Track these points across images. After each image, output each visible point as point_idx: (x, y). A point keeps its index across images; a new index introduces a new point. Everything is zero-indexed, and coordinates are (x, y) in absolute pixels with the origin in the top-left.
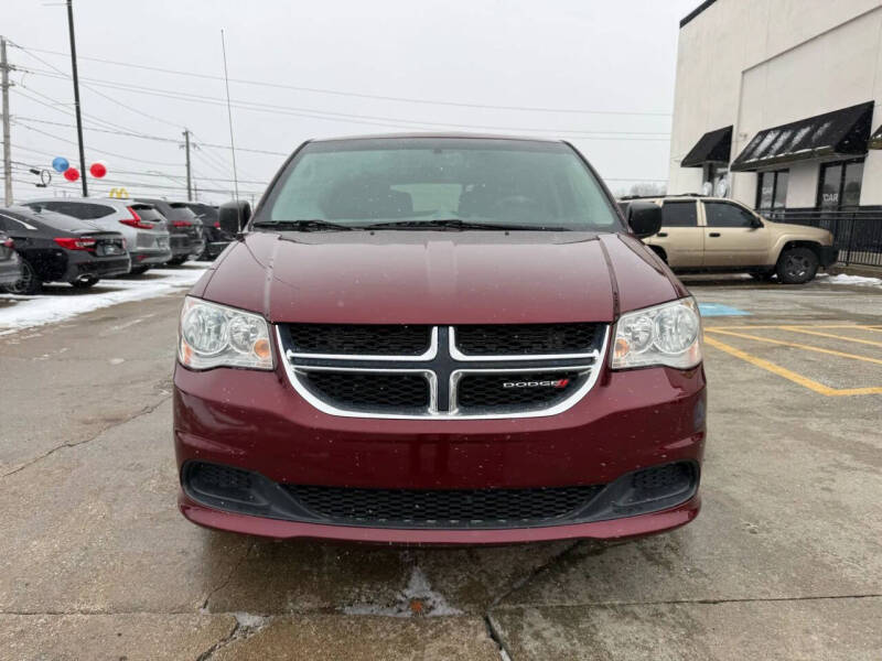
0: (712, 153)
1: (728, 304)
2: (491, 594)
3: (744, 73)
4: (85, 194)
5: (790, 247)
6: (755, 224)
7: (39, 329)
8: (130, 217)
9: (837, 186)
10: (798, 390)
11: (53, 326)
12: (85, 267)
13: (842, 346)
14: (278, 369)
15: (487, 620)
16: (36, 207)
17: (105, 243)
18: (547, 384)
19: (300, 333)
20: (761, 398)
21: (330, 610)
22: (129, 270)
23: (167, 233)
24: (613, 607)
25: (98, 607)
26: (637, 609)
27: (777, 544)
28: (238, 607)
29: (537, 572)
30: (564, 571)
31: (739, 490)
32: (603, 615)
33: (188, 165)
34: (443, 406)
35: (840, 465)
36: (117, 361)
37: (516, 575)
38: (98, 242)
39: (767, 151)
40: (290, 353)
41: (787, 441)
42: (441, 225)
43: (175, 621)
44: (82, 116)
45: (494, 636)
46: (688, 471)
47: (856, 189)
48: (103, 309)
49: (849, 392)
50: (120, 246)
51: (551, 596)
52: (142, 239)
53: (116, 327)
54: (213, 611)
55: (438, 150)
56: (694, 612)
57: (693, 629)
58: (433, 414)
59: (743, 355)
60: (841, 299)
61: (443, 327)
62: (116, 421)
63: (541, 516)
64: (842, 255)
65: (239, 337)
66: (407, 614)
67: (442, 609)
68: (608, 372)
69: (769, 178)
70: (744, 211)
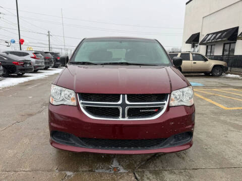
0: (194, 40)
1: (198, 82)
2: (135, 166)
3: (203, 18)
4: (21, 49)
5: (215, 66)
6: (206, 60)
7: (8, 87)
8: (34, 56)
9: (228, 49)
10: (218, 108)
11: (12, 87)
12: (21, 70)
13: (230, 95)
14: (78, 106)
15: (134, 173)
16: (7, 53)
17: (26, 63)
18: (152, 110)
19: (84, 96)
20: (208, 110)
21: (91, 171)
22: (33, 71)
23: (43, 60)
24: (169, 170)
25: (27, 170)
26: (175, 171)
27: (213, 153)
28: (66, 170)
29: (148, 160)
30: (155, 160)
31: (202, 137)
32: (166, 172)
33: (49, 41)
34: (123, 117)
35: (229, 130)
36: (30, 97)
37: (142, 161)
38: (24, 63)
39: (209, 40)
40: (81, 101)
41: (215, 123)
42: (122, 64)
43: (48, 174)
44: (20, 27)
45: (136, 178)
46: (190, 134)
47: (233, 51)
48: (26, 82)
49: (231, 109)
50: (31, 64)
51: (152, 167)
52: (37, 62)
53: (30, 87)
54: (59, 171)
55: (121, 42)
56: (191, 172)
57: (191, 177)
58: (121, 119)
59: (202, 97)
60: (229, 81)
61: (124, 95)
62: (31, 115)
63: (150, 146)
64: (229, 69)
65: (67, 96)
66: (113, 172)
67: (122, 171)
68: (169, 107)
69: (209, 47)
70: (203, 56)
